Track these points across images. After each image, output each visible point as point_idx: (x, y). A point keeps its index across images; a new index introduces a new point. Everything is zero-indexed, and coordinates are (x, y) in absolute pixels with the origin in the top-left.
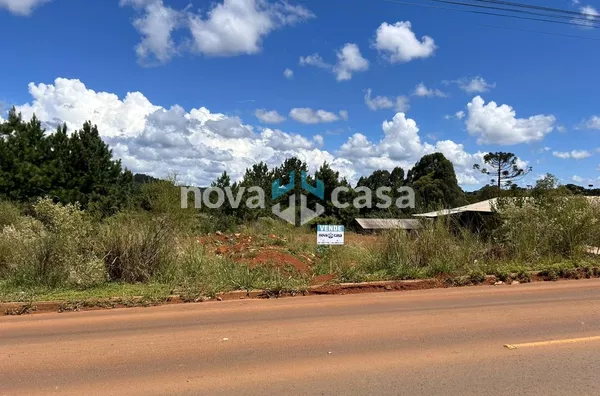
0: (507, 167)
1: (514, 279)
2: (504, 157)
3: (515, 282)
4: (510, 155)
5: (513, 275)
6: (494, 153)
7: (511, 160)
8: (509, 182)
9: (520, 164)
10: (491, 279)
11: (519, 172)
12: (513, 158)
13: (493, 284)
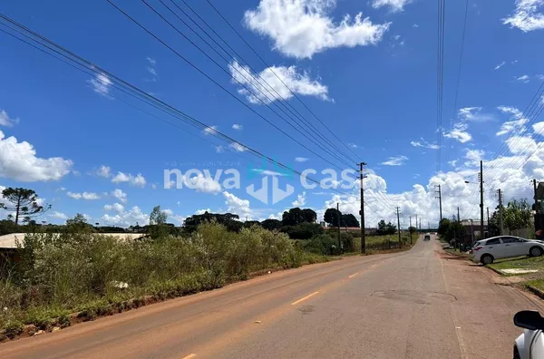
0: (27, 203)
1: (54, 325)
2: (25, 193)
3: (56, 329)
4: (31, 192)
5: (54, 320)
6: (14, 188)
7: (30, 197)
8: (28, 218)
9: (39, 201)
10: (29, 329)
11: (38, 209)
12: (34, 195)
13: (32, 335)
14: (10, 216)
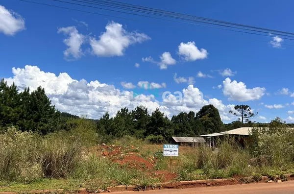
0: (246, 112)
1: (278, 179)
2: (244, 107)
3: (279, 181)
4: (247, 106)
5: (277, 176)
6: (239, 105)
7: (248, 109)
8: (247, 120)
9: (251, 111)
10: (265, 179)
11: (252, 115)
12: (248, 108)
13: (267, 182)
14: (239, 119)
